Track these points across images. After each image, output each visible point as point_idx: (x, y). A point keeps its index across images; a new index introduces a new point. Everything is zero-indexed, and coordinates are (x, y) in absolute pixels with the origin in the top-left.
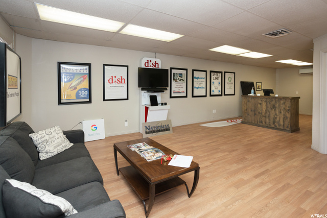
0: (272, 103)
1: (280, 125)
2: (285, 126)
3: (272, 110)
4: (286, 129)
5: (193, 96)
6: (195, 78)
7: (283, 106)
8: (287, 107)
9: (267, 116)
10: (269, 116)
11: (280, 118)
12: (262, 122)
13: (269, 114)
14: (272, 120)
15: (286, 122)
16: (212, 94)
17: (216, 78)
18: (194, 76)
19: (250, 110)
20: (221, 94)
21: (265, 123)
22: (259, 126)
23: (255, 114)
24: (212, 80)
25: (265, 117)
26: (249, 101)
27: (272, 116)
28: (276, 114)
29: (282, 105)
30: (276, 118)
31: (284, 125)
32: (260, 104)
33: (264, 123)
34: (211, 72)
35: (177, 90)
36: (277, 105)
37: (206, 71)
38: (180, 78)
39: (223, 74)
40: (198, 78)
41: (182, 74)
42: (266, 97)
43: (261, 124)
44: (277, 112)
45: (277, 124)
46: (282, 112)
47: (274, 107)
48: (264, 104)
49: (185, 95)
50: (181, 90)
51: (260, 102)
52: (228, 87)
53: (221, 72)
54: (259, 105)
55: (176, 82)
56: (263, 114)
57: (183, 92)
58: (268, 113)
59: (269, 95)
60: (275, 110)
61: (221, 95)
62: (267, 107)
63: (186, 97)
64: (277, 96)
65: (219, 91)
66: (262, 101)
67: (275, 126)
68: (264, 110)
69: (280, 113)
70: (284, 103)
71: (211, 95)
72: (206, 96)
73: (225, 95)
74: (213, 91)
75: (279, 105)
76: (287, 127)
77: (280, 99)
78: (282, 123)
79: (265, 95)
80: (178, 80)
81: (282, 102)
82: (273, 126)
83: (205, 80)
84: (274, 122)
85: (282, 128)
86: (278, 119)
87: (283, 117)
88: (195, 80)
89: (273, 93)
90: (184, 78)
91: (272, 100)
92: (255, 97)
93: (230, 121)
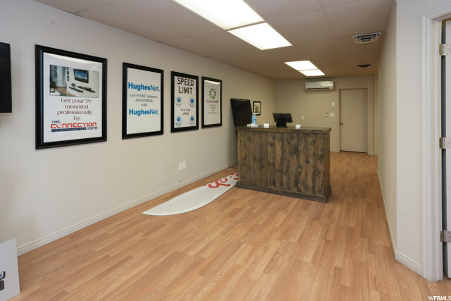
0: (294, 142)
1: (306, 188)
2: (317, 189)
3: (292, 157)
4: (318, 195)
5: (125, 136)
6: (132, 85)
7: (311, 149)
8: (319, 150)
9: (285, 170)
10: (287, 171)
11: (306, 173)
12: (274, 184)
13: (288, 167)
14: (293, 178)
15: (317, 182)
16: (176, 126)
17: (186, 90)
18: (129, 80)
19: (252, 159)
20: (195, 125)
21: (281, 184)
22: (270, 191)
23: (262, 167)
24: (177, 95)
25: (281, 171)
26: (250, 139)
27: (293, 169)
28: (299, 166)
29: (309, 147)
30: (300, 173)
31: (313, 188)
32: (271, 145)
33: (278, 184)
34: (174, 74)
35: (68, 119)
36: (301, 147)
37: (161, 72)
38: (78, 83)
39: (200, 81)
40: (139, 88)
41: (85, 72)
42: (282, 130)
43: (272, 187)
44: (302, 161)
45: (301, 186)
46: (311, 160)
47: (296, 151)
48: (278, 145)
49: (99, 134)
50: (84, 119)
51: (270, 140)
52: (210, 110)
53: (196, 78)
54: (269, 148)
55: (63, 94)
56: (277, 166)
57: (91, 126)
58: (285, 164)
59: (284, 126)
60: (298, 157)
61: (196, 128)
62: (283, 152)
63: (103, 138)
64: (298, 127)
65: (192, 119)
66: (274, 138)
67: (299, 190)
68: (278, 158)
69: (308, 162)
70: (314, 142)
71: (174, 130)
72: (161, 133)
73: (204, 126)
74: (179, 120)
75: (306, 147)
76: (320, 192)
77: (304, 133)
78: (310, 183)
79: (277, 126)
80: (69, 91)
81: (310, 140)
82: (294, 190)
83: (159, 94)
84: (297, 183)
85: (311, 194)
86: (303, 175)
87: (311, 170)
88: (130, 91)
89: (290, 121)
90: (95, 82)
91: (293, 137)
92: (260, 130)
93: (214, 184)
